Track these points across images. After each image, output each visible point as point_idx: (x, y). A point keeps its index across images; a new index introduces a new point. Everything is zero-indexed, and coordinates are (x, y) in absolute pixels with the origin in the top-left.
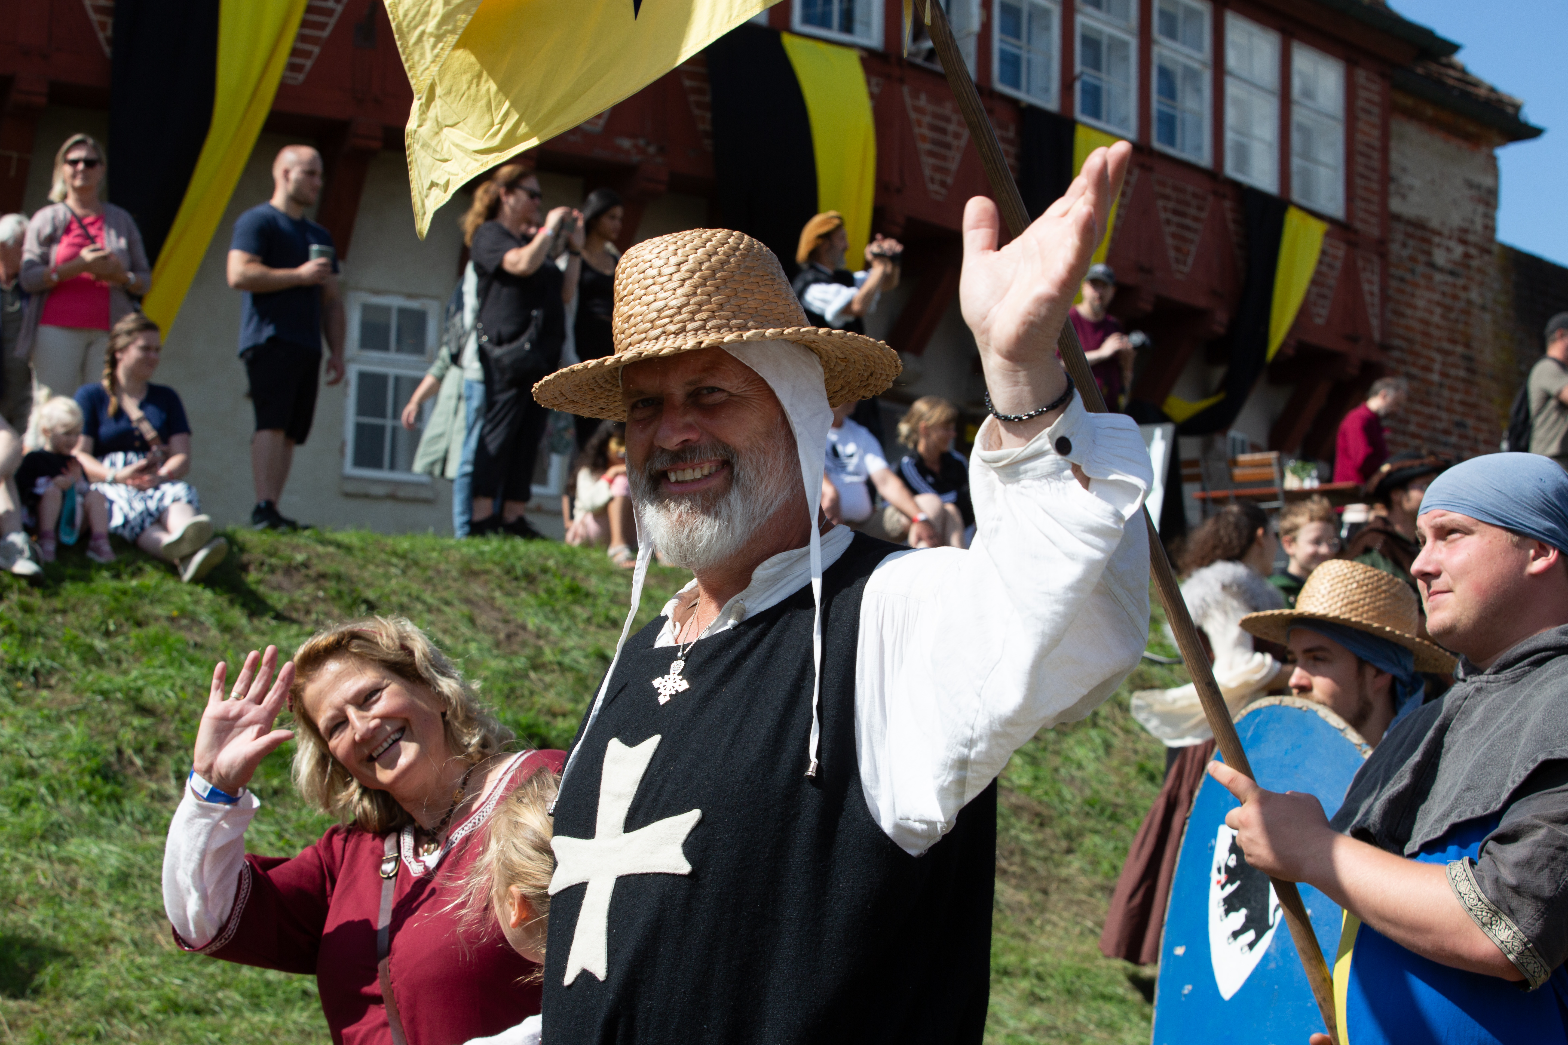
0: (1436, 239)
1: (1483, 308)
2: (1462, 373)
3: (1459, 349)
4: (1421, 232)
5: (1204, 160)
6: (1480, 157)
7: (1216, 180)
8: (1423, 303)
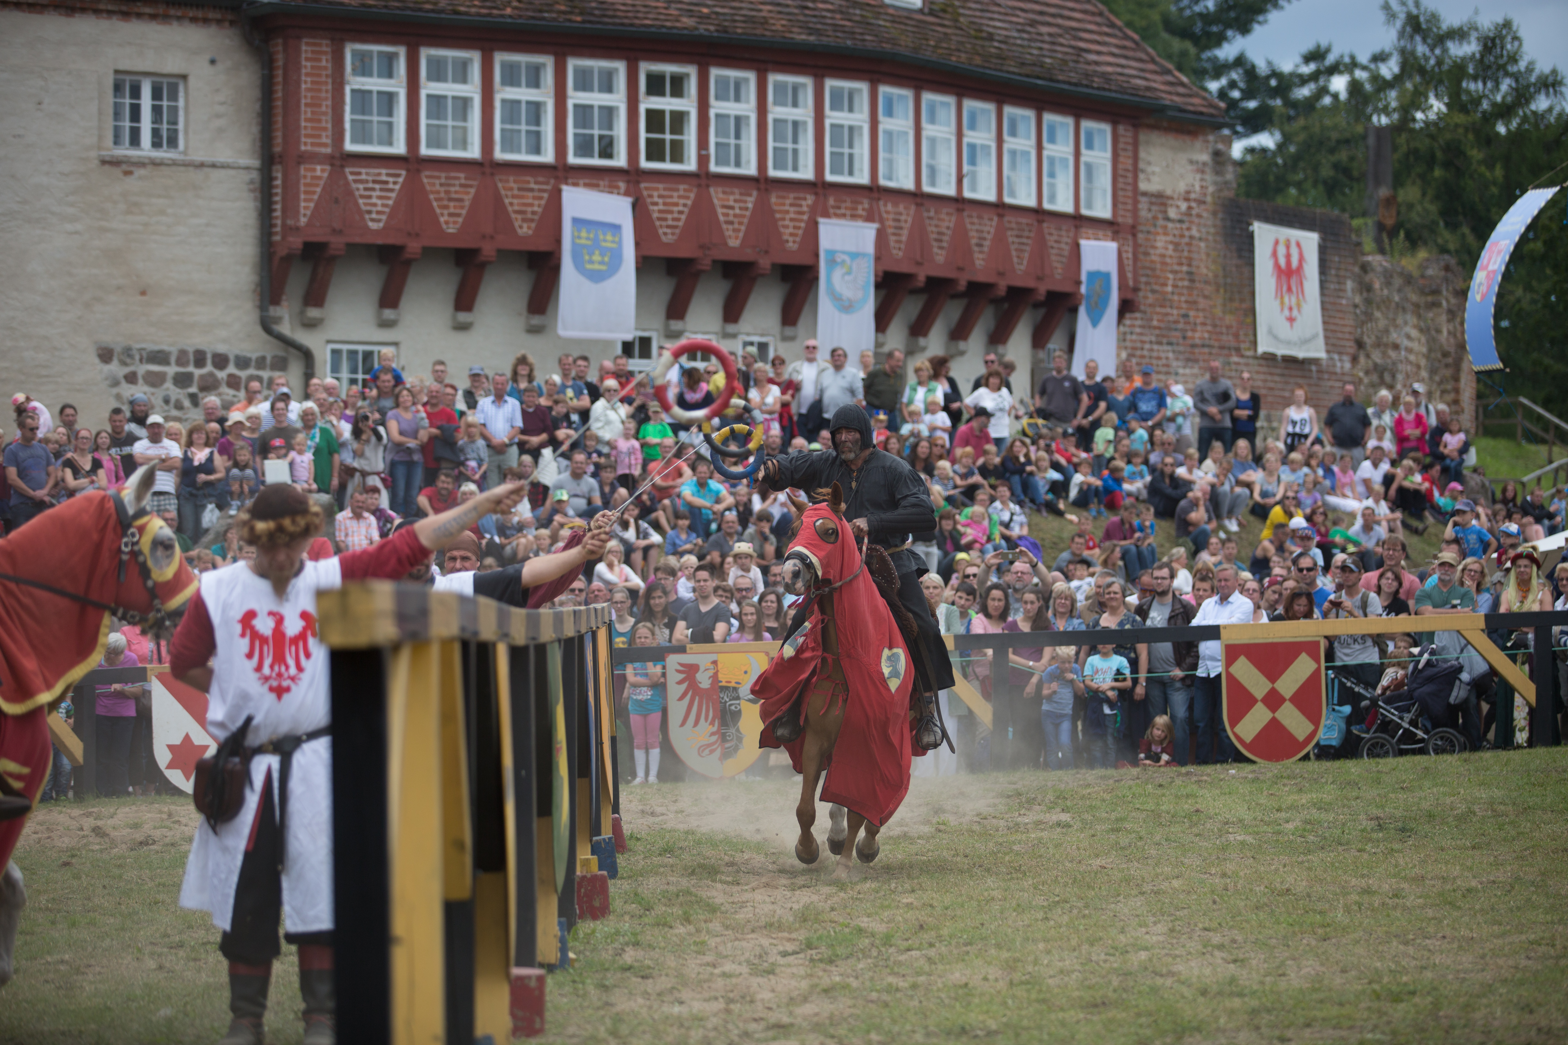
0: (1170, 202)
1: (1200, 239)
2: (1186, 283)
3: (1185, 268)
4: (1160, 199)
5: (1032, 202)
6: (1198, 143)
7: (1039, 213)
8: (1162, 244)
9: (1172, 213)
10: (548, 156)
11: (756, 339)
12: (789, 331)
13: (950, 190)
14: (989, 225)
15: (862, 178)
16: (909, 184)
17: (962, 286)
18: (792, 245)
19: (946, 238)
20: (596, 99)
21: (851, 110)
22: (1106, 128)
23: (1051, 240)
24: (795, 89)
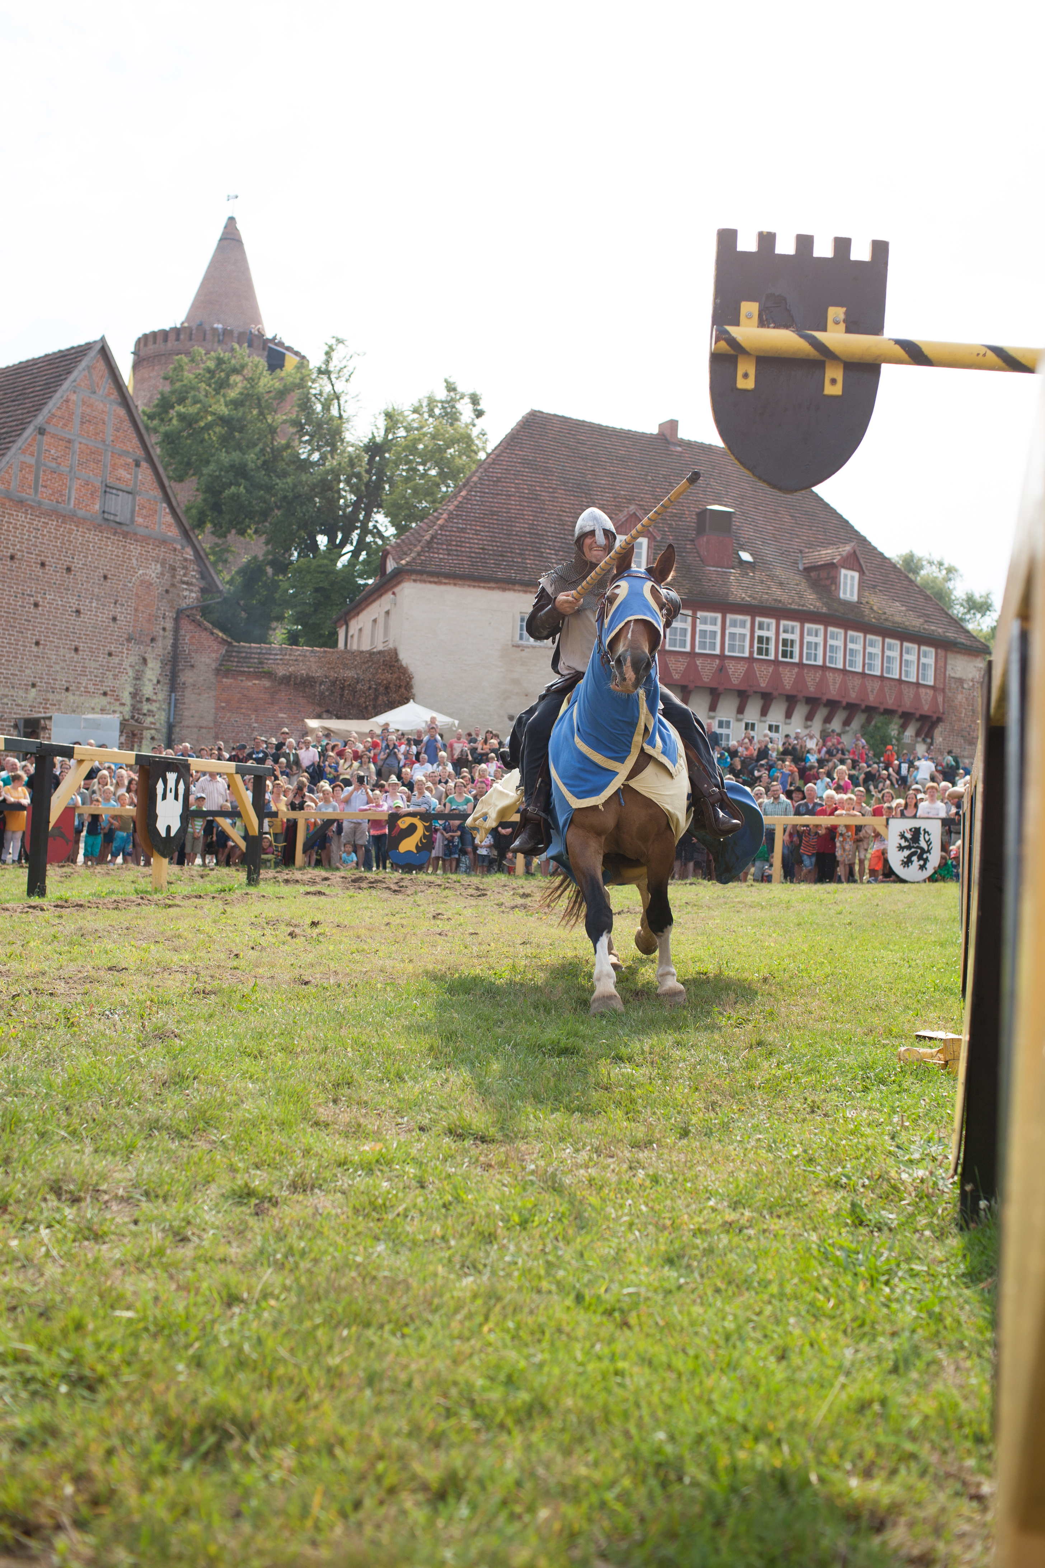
0: (965, 681)
4: (960, 681)
5: (897, 677)
6: (979, 660)
7: (900, 681)
8: (960, 698)
9: (965, 686)
10: (688, 649)
11: (774, 723)
12: (788, 721)
13: (860, 670)
14: (877, 685)
15: (820, 662)
16: (841, 666)
17: (863, 707)
18: (788, 687)
19: (856, 689)
20: (709, 628)
21: (816, 636)
22: (933, 650)
23: (905, 692)
24: (793, 628)
